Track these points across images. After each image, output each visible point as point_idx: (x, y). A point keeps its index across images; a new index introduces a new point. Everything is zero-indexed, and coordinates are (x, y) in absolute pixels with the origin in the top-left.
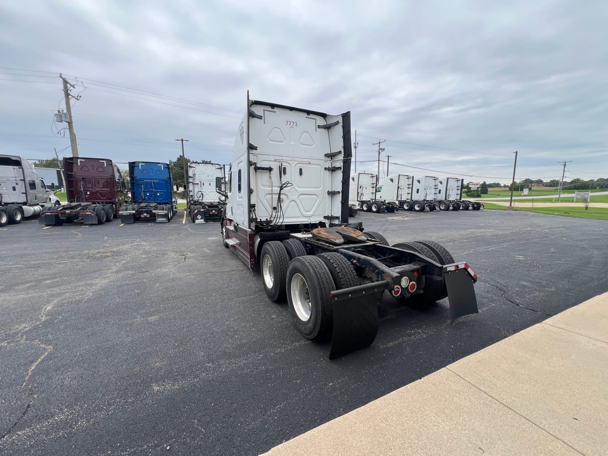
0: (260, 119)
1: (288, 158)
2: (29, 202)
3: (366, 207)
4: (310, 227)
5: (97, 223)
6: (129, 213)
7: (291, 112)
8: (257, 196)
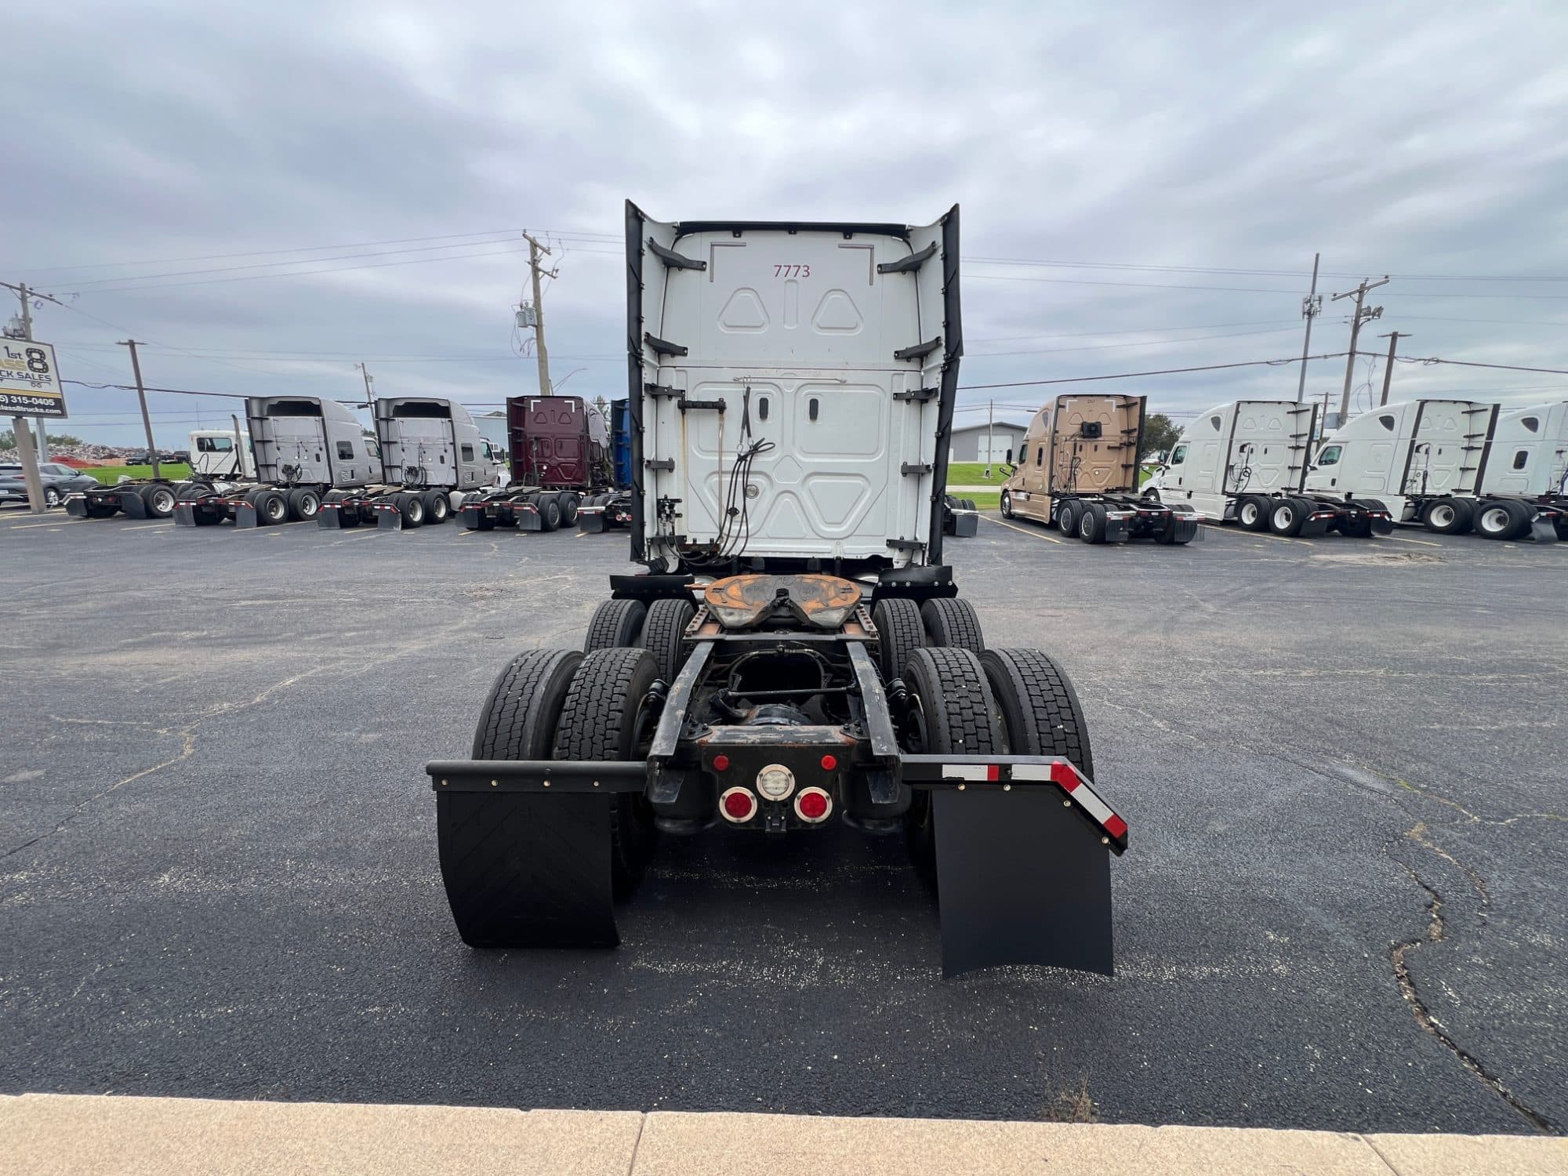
0: (698, 272)
1: (773, 373)
2: (461, 485)
3: (1253, 514)
4: (838, 569)
5: (539, 529)
6: (596, 510)
7: (792, 237)
8: (687, 478)
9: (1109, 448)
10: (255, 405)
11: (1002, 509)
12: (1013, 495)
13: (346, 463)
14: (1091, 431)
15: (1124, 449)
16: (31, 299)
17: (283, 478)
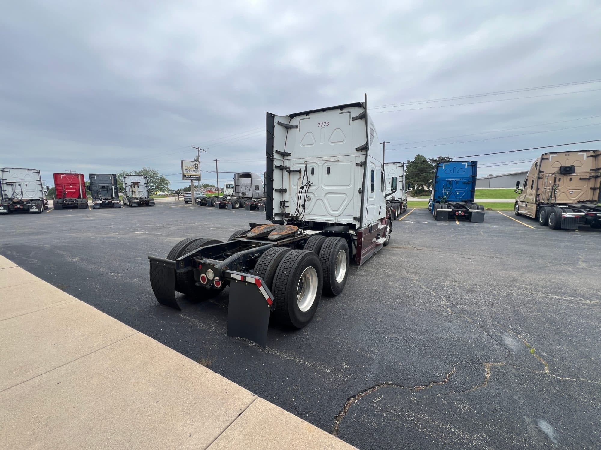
0: (296, 129)
1: (316, 159)
7: (324, 113)
8: (290, 195)
9: (581, 179)
10: (237, 175)
11: (515, 211)
12: (520, 204)
13: (257, 191)
14: (567, 171)
15: (593, 180)
16: (200, 151)
17: (241, 196)
